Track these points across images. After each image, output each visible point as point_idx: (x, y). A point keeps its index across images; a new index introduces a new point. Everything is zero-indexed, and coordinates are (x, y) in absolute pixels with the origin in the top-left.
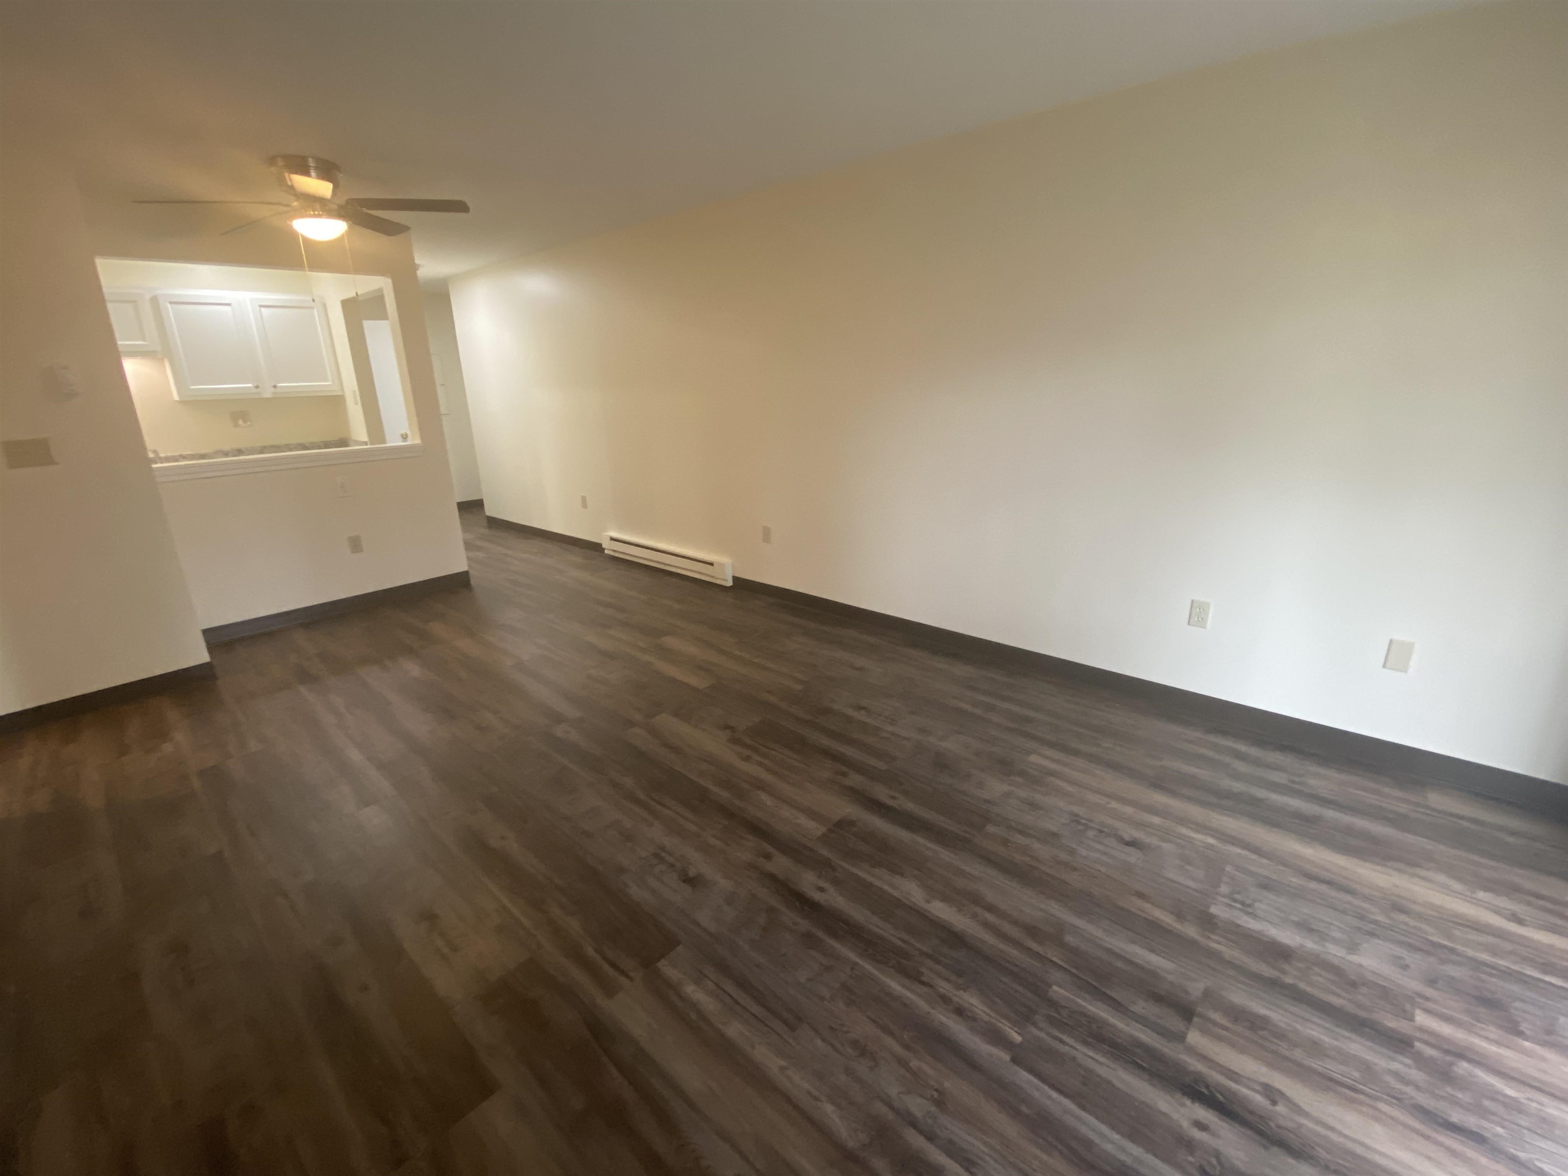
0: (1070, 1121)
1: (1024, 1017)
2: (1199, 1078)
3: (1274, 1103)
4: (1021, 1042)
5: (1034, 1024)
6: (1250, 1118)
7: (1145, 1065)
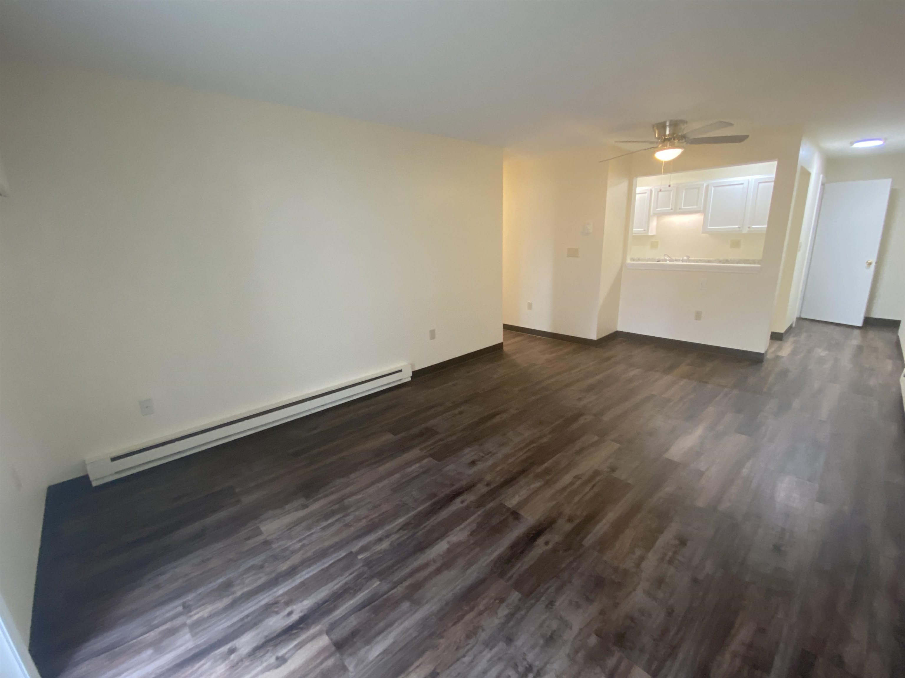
0: (318, 564)
1: (368, 563)
2: (307, 627)
3: (277, 658)
4: (357, 558)
5: (363, 566)
6: (280, 639)
7: (326, 604)
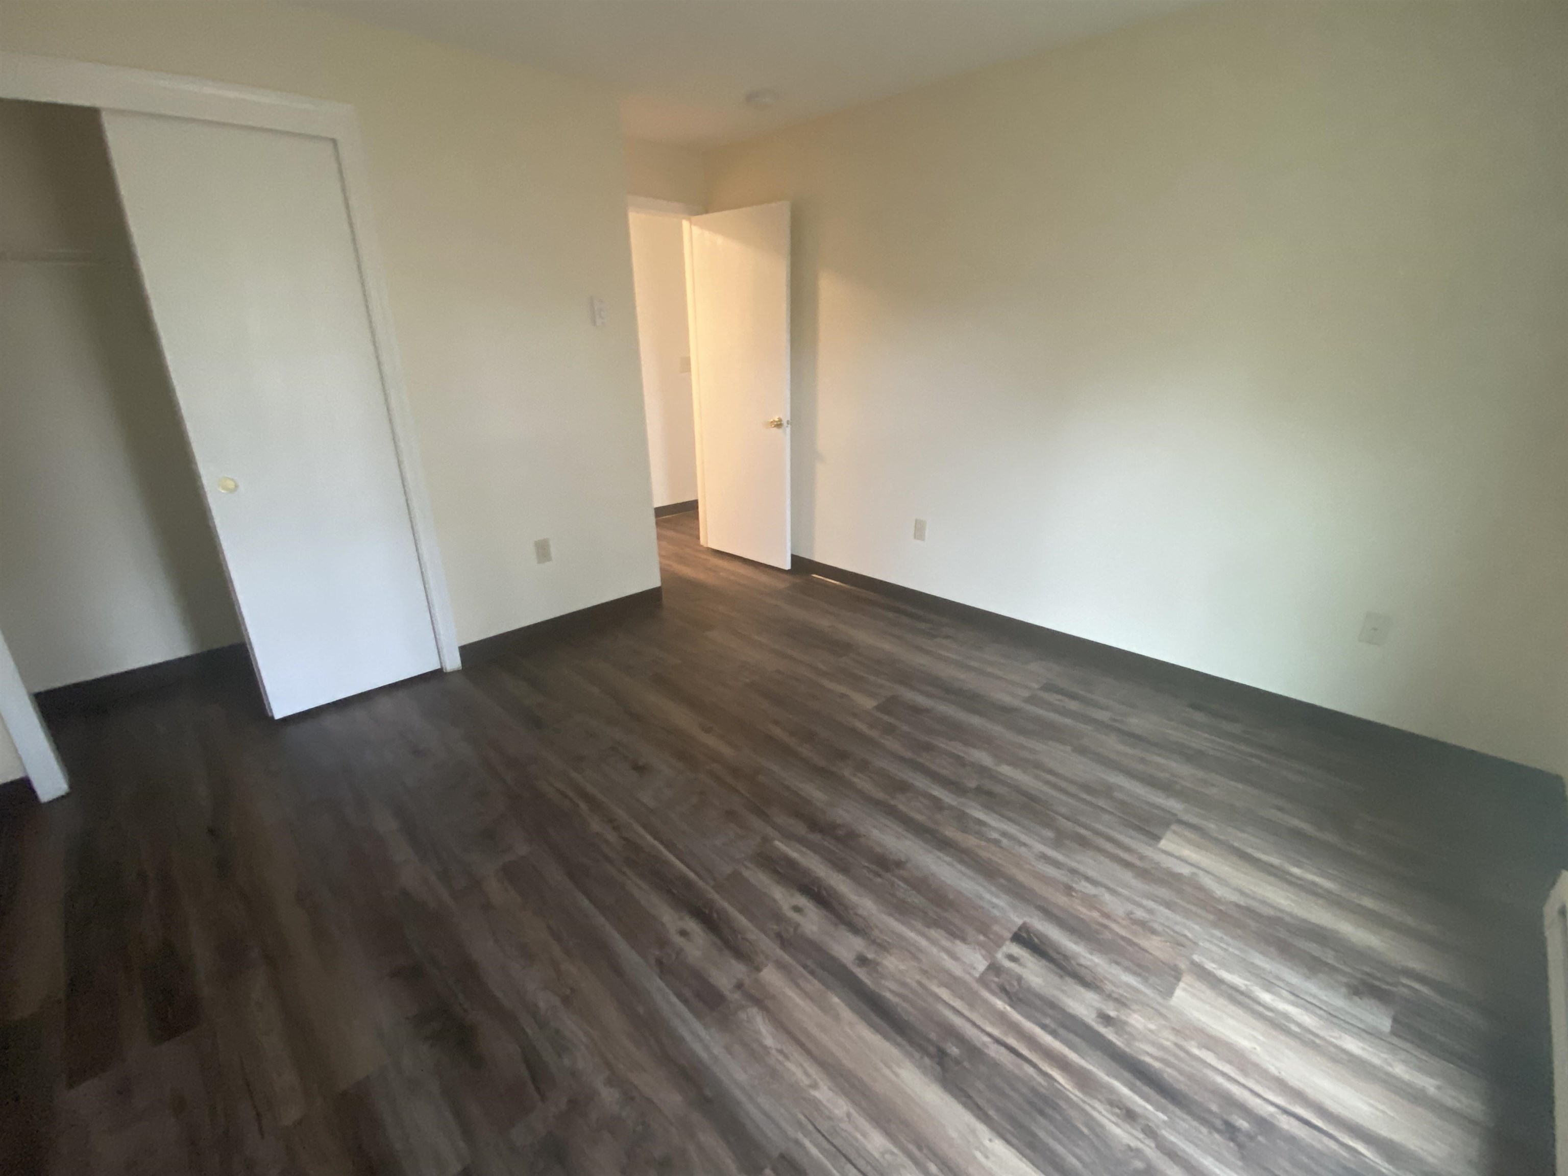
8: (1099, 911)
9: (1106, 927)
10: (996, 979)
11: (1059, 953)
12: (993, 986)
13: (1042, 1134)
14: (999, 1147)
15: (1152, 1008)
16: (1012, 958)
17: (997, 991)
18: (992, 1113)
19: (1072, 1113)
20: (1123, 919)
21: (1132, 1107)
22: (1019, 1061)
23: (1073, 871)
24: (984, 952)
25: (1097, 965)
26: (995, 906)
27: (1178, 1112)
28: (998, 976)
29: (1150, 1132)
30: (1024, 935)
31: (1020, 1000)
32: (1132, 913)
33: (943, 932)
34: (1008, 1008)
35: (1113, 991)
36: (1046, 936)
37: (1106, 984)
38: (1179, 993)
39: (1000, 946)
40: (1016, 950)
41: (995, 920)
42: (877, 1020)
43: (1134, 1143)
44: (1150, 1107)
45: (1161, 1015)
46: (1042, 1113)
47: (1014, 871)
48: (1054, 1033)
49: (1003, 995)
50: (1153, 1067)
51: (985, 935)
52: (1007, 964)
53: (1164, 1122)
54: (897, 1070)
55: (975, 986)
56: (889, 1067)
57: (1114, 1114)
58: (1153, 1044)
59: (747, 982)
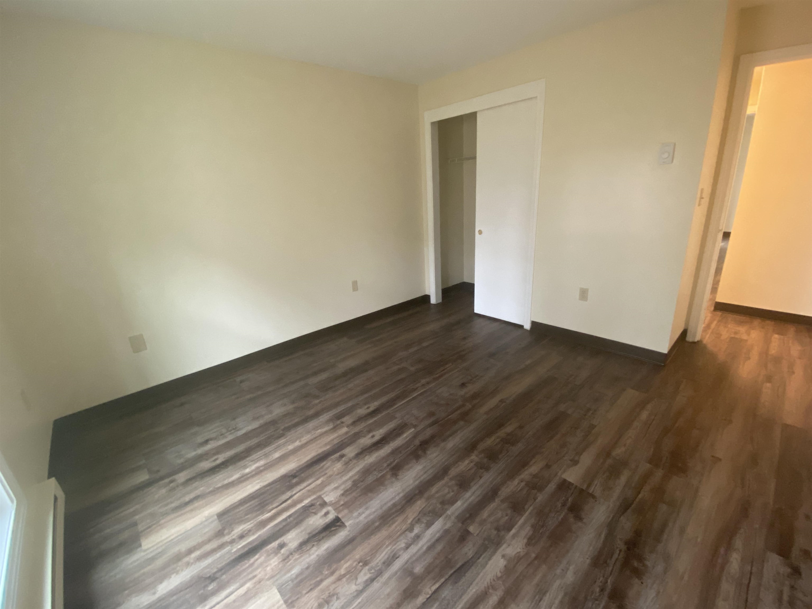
8: (344, 575)
9: (332, 573)
10: (318, 503)
11: (323, 538)
12: (315, 501)
13: (253, 502)
14: (257, 487)
15: (277, 574)
16: (327, 514)
17: (313, 502)
18: (268, 488)
19: (254, 515)
20: (334, 589)
21: (245, 539)
22: (281, 502)
23: (380, 573)
24: (333, 502)
25: (310, 555)
26: (360, 514)
27: (233, 558)
28: (320, 505)
29: (232, 542)
30: (338, 524)
31: (305, 511)
32: (338, 598)
33: (348, 487)
34: (303, 504)
35: (293, 557)
36: (335, 535)
37: (298, 555)
38: (278, 596)
39: (335, 510)
40: (331, 517)
41: (351, 512)
42: (315, 459)
43: (233, 533)
44: (239, 547)
45: (272, 577)
46: (259, 504)
47: (384, 533)
48: (285, 520)
49: (309, 504)
50: (252, 558)
51: (343, 505)
52: (324, 511)
53: (232, 550)
54: (296, 462)
55: (318, 494)
56: (298, 460)
57: (246, 530)
58: (261, 564)
59: (344, 424)
